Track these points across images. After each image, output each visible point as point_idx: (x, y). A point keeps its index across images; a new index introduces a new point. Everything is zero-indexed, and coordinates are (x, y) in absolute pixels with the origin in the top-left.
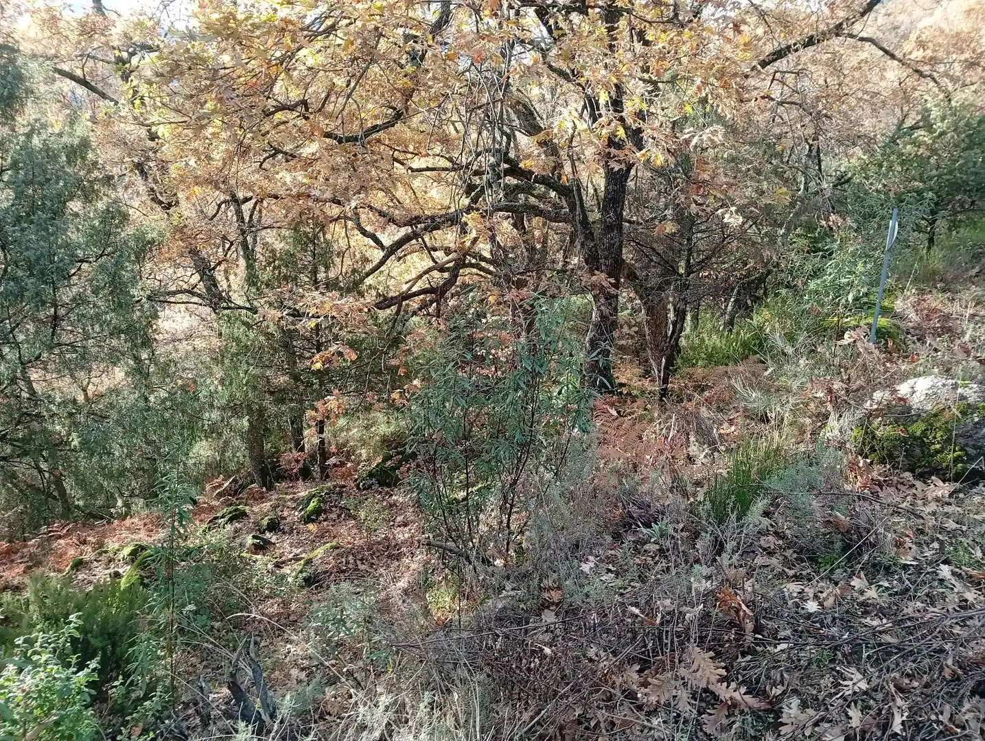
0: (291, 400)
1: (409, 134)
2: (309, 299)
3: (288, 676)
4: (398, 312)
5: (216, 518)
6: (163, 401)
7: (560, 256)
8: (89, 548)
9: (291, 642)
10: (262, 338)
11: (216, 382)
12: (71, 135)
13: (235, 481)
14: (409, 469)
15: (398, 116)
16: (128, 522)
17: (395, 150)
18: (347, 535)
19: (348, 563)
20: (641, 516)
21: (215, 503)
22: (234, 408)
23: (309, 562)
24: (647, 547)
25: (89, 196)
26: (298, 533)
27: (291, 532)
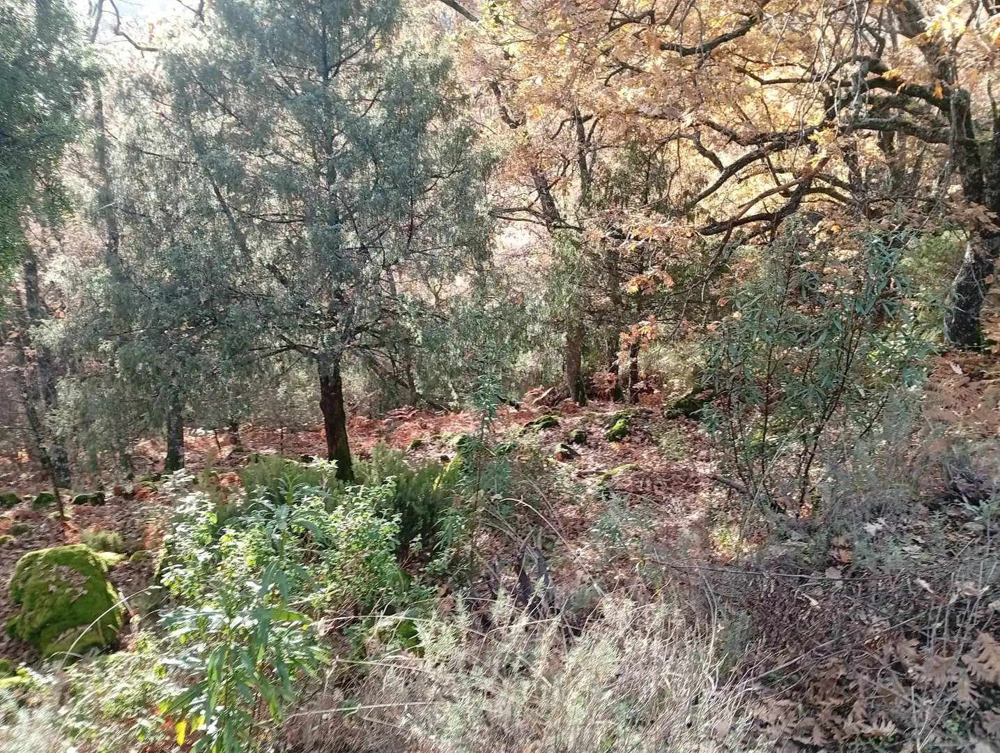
0: (610, 322)
1: (765, 42)
2: (633, 221)
3: (573, 575)
4: (726, 240)
5: (532, 423)
6: (495, 310)
7: (935, 183)
8: (427, 433)
9: (582, 546)
10: (587, 259)
11: (541, 298)
12: (435, 56)
13: (553, 392)
15: (752, 22)
16: (461, 415)
17: (748, 60)
18: (649, 459)
19: (644, 486)
20: (969, 491)
21: (534, 410)
22: (556, 324)
23: (608, 478)
24: (968, 525)
25: (447, 114)
26: (602, 449)
27: (596, 447)
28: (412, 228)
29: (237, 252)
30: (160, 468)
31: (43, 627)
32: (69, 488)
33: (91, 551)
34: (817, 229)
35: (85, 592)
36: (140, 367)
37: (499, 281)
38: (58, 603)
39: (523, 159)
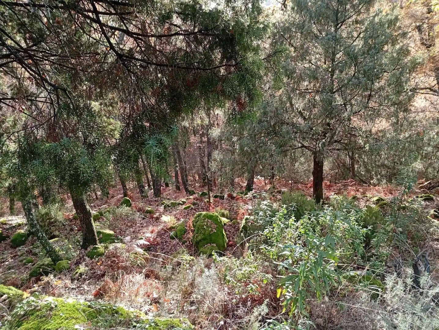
5: (418, 197)
8: (359, 193)
11: (434, 133)
12: (392, 15)
13: (430, 183)
16: (377, 188)
21: (419, 191)
25: (394, 42)
28: (370, 96)
29: (288, 105)
31: (200, 241)
32: (212, 192)
33: (219, 216)
35: (216, 231)
36: (246, 148)
37: (411, 124)
38: (206, 233)
39: (433, 63)
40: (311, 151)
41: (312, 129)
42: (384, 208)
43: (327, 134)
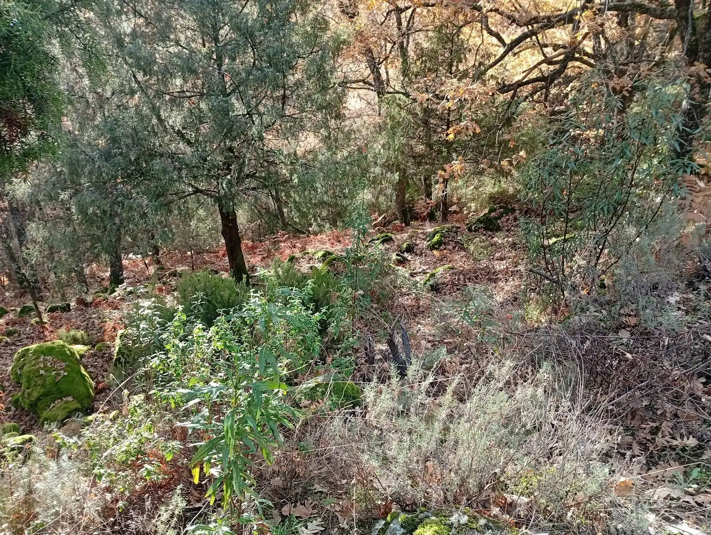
0: (427, 164)
2: (449, 85)
3: (419, 344)
4: (512, 98)
5: (373, 240)
6: (346, 158)
8: (297, 250)
10: (410, 116)
11: (380, 147)
13: (385, 217)
14: (508, 220)
16: (319, 237)
18: (460, 261)
19: (459, 279)
21: (373, 231)
22: (389, 167)
23: (433, 275)
25: (304, 9)
26: (426, 256)
27: (421, 255)
28: (284, 97)
29: (155, 121)
30: (106, 283)
31: (38, 399)
32: (43, 301)
33: (67, 344)
34: (569, 89)
35: (66, 374)
36: (91, 210)
37: (348, 136)
38: (47, 382)
39: (361, 41)
40: (211, 196)
41: (205, 160)
42: (334, 264)
43: (231, 165)
